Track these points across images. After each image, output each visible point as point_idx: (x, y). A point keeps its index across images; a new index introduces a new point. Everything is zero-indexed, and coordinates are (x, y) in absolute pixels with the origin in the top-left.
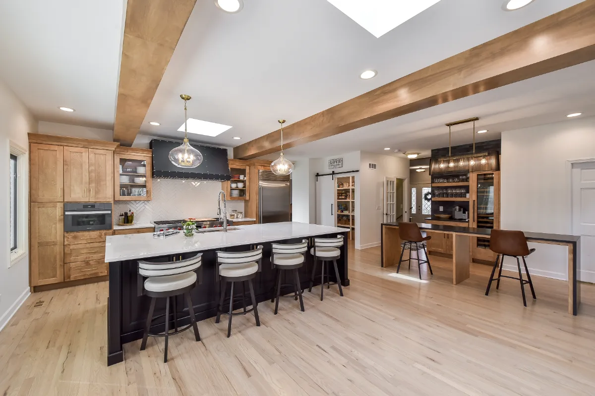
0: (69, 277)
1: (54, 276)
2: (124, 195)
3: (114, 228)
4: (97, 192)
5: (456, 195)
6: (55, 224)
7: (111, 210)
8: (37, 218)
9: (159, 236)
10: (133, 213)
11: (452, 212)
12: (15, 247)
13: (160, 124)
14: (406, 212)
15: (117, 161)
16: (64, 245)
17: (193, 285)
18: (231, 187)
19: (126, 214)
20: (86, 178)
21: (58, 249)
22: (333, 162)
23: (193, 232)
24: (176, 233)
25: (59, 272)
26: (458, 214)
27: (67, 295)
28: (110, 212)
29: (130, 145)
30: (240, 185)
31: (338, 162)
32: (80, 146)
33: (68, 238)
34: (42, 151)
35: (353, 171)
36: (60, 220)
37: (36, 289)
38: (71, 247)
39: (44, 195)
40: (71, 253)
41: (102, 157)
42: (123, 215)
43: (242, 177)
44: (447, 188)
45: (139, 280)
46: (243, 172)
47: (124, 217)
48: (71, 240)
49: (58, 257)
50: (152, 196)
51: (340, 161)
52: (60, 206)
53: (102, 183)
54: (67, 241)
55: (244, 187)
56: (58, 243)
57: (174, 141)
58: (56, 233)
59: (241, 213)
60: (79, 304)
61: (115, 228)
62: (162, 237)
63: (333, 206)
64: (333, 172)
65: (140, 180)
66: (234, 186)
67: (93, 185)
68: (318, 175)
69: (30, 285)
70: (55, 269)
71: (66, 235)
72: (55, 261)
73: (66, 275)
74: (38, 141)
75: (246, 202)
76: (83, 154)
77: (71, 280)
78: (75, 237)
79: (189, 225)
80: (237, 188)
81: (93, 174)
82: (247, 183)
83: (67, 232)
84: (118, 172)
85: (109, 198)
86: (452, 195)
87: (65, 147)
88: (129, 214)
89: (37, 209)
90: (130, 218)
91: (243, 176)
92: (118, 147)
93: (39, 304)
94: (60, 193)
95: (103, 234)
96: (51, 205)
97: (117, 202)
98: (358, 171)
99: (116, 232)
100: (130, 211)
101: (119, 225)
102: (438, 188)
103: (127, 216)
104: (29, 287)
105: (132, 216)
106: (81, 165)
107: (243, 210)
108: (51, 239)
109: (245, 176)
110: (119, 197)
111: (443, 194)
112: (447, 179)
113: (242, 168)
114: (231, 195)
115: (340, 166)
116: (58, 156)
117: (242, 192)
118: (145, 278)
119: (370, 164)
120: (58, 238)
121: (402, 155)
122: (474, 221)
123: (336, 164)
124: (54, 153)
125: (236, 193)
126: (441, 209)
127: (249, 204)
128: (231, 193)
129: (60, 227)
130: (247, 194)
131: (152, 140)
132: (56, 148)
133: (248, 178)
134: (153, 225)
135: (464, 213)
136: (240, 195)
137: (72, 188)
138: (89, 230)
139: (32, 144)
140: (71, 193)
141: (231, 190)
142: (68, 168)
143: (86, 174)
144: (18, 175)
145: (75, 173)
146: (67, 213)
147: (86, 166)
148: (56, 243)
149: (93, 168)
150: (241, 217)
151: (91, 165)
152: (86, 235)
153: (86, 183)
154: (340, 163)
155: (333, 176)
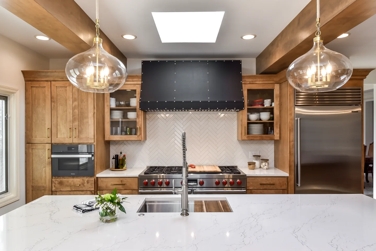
2: (116, 134)
3: (98, 175)
4: (80, 132)
6: (45, 167)
7: (93, 153)
8: (31, 159)
10: (124, 156)
12: (7, 191)
13: (136, 37)
16: (52, 191)
18: (248, 119)
19: (117, 156)
20: (70, 117)
28: (91, 155)
30: (265, 116)
33: (55, 184)
34: (34, 89)
36: (48, 164)
39: (36, 136)
42: (114, 158)
43: (267, 103)
46: (269, 94)
48: (57, 185)
52: (48, 146)
53: (85, 121)
54: (55, 186)
55: (272, 119)
56: (47, 189)
57: (167, 59)
58: (46, 177)
59: (266, 160)
66: (253, 117)
67: (76, 123)
71: (54, 179)
74: (31, 79)
75: (277, 143)
76: (68, 88)
78: (61, 183)
80: (259, 121)
81: (76, 111)
82: (276, 112)
83: (55, 177)
84: (109, 106)
85: (91, 139)
87: (52, 82)
88: (121, 157)
89: (31, 151)
90: (120, 163)
91: (269, 100)
94: (47, 133)
95: (86, 181)
96: (41, 146)
100: (121, 153)
101: (111, 170)
103: (119, 160)
105: (123, 160)
106: (66, 100)
107: (272, 156)
108: (42, 183)
109: (272, 101)
110: (109, 137)
113: (269, 87)
114: (248, 132)
116: (47, 93)
120: (47, 184)
124: (43, 90)
125: (256, 129)
127: (280, 147)
128: (248, 129)
129: (48, 170)
130: (276, 130)
132: (45, 84)
133: (278, 103)
136: (265, 132)
137: (58, 127)
138: (73, 177)
139: (27, 82)
140: (57, 134)
141: (248, 124)
142: (54, 106)
143: (70, 111)
144: (8, 116)
145: (60, 109)
146: (53, 156)
147: (70, 102)
148: (46, 188)
149: (76, 103)
150: (265, 167)
151: (74, 100)
152: (70, 182)
153: (70, 121)
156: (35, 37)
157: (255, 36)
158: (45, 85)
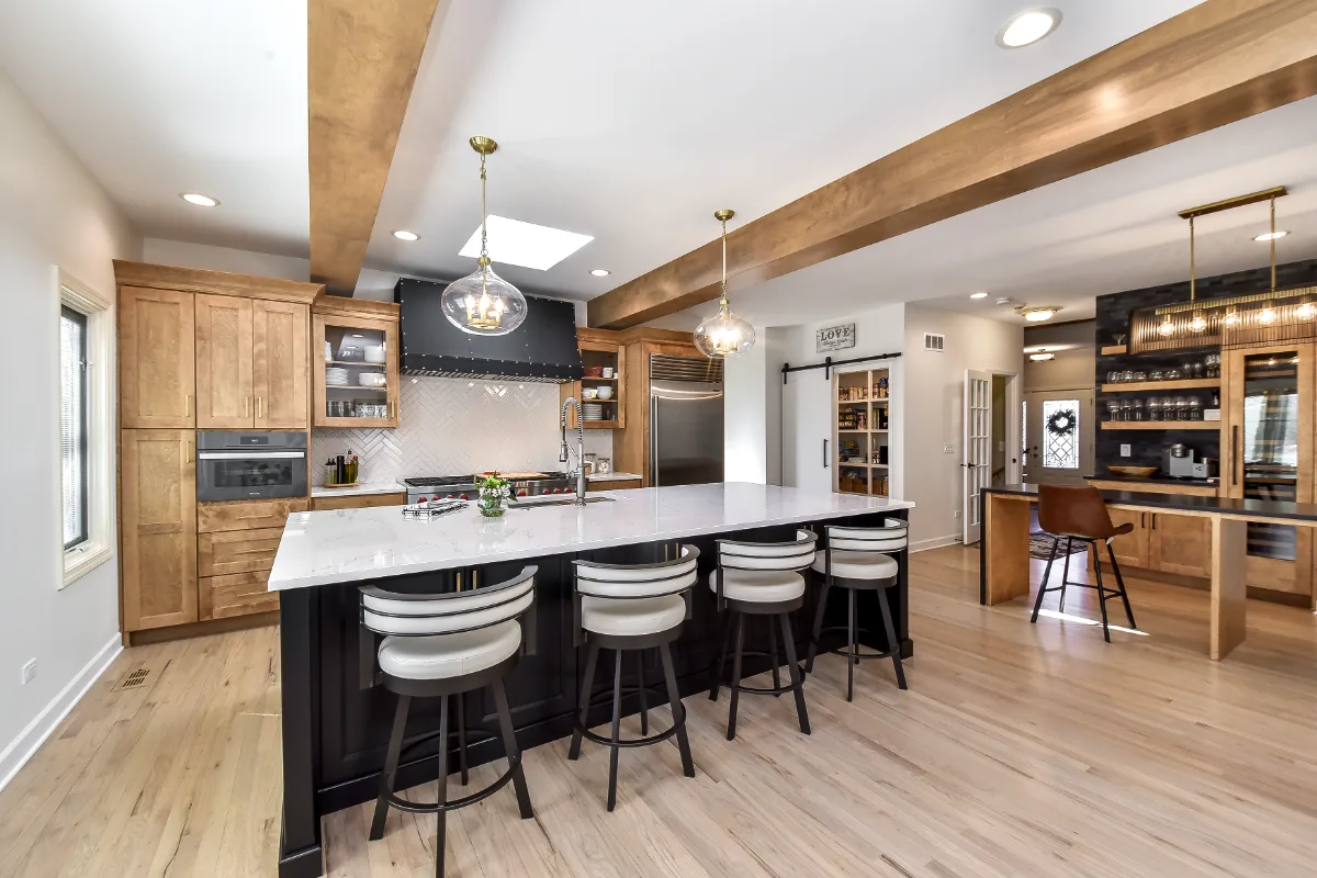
0: (210, 611)
1: (176, 608)
2: (336, 414)
3: (314, 495)
4: (272, 407)
5: (1174, 414)
6: (177, 481)
7: (304, 450)
8: (136, 466)
9: (417, 513)
10: (356, 458)
11: (1159, 458)
12: (84, 537)
13: (419, 238)
14: (1014, 461)
15: (320, 332)
16: (197, 533)
17: (514, 660)
18: (583, 397)
19: (341, 459)
20: (246, 374)
21: (183, 542)
22: (826, 336)
23: (503, 506)
24: (460, 507)
25: (187, 597)
26: (1180, 464)
27: (202, 657)
28: (301, 455)
29: (349, 293)
30: (605, 392)
31: (842, 334)
32: (233, 292)
33: (207, 516)
34: (145, 304)
35: (885, 356)
36: (187, 473)
37: (135, 639)
38: (214, 539)
39: (151, 413)
40: (213, 553)
41: (284, 321)
42: (333, 463)
43: (607, 372)
44: (1144, 396)
45: (364, 645)
46: (610, 359)
47: (334, 467)
48: (213, 520)
49: (184, 563)
50: (400, 419)
51: (850, 332)
52: (186, 438)
53: (284, 383)
54: (204, 522)
55: (615, 396)
56: (184, 529)
58: (180, 504)
59: (606, 460)
60: (227, 684)
61: (316, 493)
62: (424, 516)
63: (829, 445)
64: (829, 359)
65: (373, 380)
66: (591, 393)
67: (264, 388)
68: (787, 369)
69: (122, 630)
70: (177, 588)
71: (202, 508)
72: (178, 571)
73: (203, 607)
74: (137, 281)
75: (618, 433)
76: (240, 311)
77: (216, 617)
78: (223, 515)
79: (492, 486)
80: (596, 401)
81: (263, 362)
82: (621, 387)
83: (205, 502)
84: (322, 357)
85: (300, 420)
86: (1161, 415)
87: (197, 295)
88: (347, 461)
89: (135, 447)
90: (349, 471)
91: (610, 369)
92: (320, 296)
93: (136, 678)
94: (187, 408)
95: (287, 507)
96: (166, 435)
97: (318, 431)
98: (899, 354)
99: (317, 501)
100: (350, 453)
101: (325, 486)
102: (1118, 396)
103: (343, 466)
104: (119, 634)
105: (354, 464)
106: (236, 340)
107: (609, 454)
108: (169, 517)
109: (615, 371)
110: (324, 420)
111: (1135, 410)
112: (1148, 373)
113: (611, 349)
115: (849, 344)
116: (183, 317)
117: (608, 409)
118: (379, 637)
119: (928, 338)
120: (183, 516)
122: (1235, 483)
123: (835, 338)
124: (172, 309)
125: (593, 414)
126: (1126, 450)
127: (626, 439)
129: (187, 489)
130: (621, 414)
131: (400, 281)
132: (178, 297)
133: (623, 373)
134: (401, 488)
135: (1197, 460)
136: (604, 417)
137: (215, 393)
138: (254, 499)
139: (123, 288)
140: (211, 409)
141: (583, 402)
142: (204, 347)
143: (245, 360)
144: (89, 363)
145: (220, 357)
146: (203, 456)
147: (246, 343)
148: (180, 528)
149: (263, 346)
150: (605, 470)
151: (257, 339)
152: (247, 510)
153: (247, 383)
154: (848, 338)
155: (827, 370)
156: (181, 196)
157: (610, 273)
158: (178, 299)
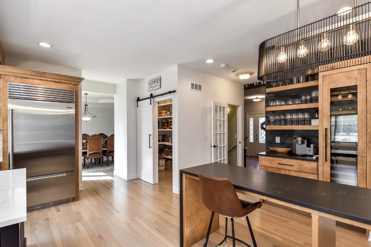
5: (298, 122)
11: (292, 144)
14: (240, 143)
22: (151, 83)
26: (301, 148)
31: (156, 82)
35: (170, 92)
44: (284, 112)
51: (159, 81)
63: (151, 137)
64: (151, 95)
68: (138, 100)
86: (292, 122)
98: (174, 91)
102: (274, 113)
111: (280, 120)
112: (286, 101)
115: (158, 87)
119: (192, 85)
121: (233, 75)
122: (326, 160)
123: (154, 85)
126: (278, 140)
135: (308, 146)
154: (157, 84)
155: (151, 100)
